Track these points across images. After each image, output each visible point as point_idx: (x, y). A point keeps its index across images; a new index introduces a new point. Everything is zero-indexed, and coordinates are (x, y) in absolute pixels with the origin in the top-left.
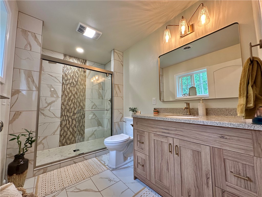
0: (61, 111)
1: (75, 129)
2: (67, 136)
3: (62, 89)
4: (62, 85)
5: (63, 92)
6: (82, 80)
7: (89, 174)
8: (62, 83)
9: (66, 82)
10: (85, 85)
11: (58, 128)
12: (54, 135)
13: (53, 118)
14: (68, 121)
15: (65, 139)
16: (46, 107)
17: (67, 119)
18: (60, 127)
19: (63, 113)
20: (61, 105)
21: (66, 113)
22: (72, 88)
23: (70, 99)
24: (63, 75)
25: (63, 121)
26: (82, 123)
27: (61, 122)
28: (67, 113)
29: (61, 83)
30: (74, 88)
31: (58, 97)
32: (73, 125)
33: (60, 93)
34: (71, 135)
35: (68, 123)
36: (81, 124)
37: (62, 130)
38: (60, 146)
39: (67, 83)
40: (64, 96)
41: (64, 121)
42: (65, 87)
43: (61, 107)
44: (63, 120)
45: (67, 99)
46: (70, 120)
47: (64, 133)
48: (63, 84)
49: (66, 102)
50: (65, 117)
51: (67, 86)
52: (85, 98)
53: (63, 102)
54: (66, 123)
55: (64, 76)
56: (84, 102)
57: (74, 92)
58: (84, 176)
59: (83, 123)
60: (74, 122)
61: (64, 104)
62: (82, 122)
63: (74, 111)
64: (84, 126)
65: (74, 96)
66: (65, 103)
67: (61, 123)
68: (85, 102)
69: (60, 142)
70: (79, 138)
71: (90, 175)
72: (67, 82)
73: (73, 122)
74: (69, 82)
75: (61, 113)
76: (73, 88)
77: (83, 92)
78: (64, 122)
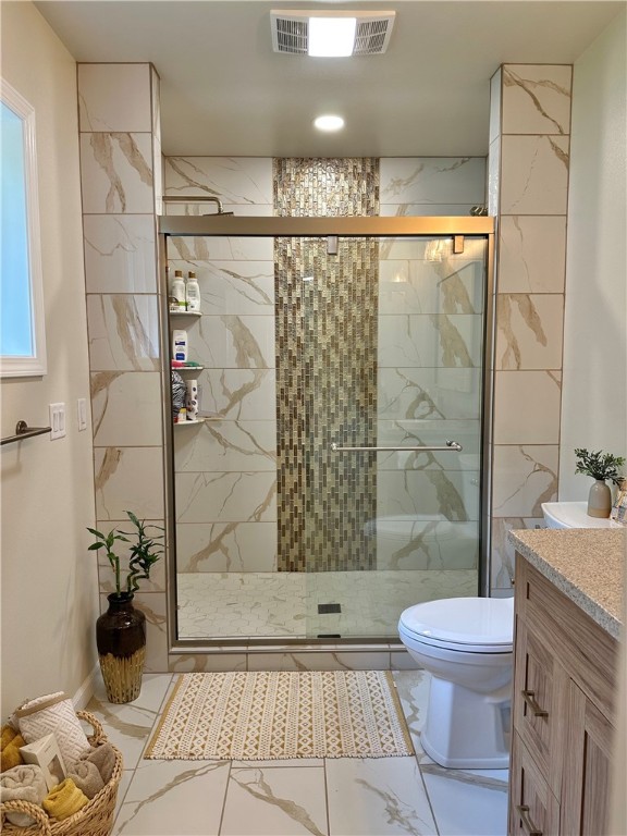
0: (278, 428)
1: (336, 510)
2: (306, 534)
3: (277, 332)
4: (277, 313)
5: (281, 341)
6: (358, 274)
7: (325, 741)
8: (273, 302)
9: (290, 294)
10: (375, 300)
11: (270, 495)
12: (258, 521)
13: (251, 453)
15: (296, 545)
16: (225, 412)
17: (299, 461)
18: (279, 492)
19: (287, 434)
20: (278, 404)
21: (295, 438)
22: (316, 321)
23: (307, 372)
24: (276, 265)
25: (287, 471)
26: (362, 485)
27: (278, 471)
28: (300, 435)
29: (271, 304)
30: (324, 320)
31: (264, 366)
32: (327, 491)
33: (270, 350)
34: (321, 533)
36: (360, 490)
37: (283, 506)
38: (279, 570)
39: (294, 302)
40: (285, 364)
41: (291, 470)
42: (286, 322)
43: (278, 410)
44: (287, 465)
45: (297, 373)
46: (315, 466)
47: (292, 519)
48: (279, 304)
49: (295, 387)
50: (292, 452)
51: (294, 314)
52: (375, 367)
53: (284, 387)
54: (300, 478)
55: (281, 267)
56: (370, 386)
57: (323, 341)
58: (305, 741)
59: (366, 483)
60: (330, 478)
61: (287, 397)
62: (362, 480)
63: (329, 426)
64: (375, 501)
65: (326, 358)
66: (293, 392)
67: (278, 476)
68: (375, 384)
69: (279, 553)
70: (354, 552)
71: (330, 749)
72: (293, 294)
73: (325, 478)
74: (303, 291)
75: (278, 434)
76: (320, 322)
77: (367, 333)
78: (291, 473)
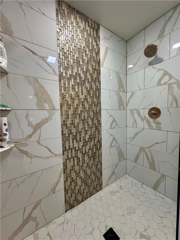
0: (63, 141)
1: (89, 172)
2: (77, 187)
3: (60, 90)
4: (60, 80)
5: (63, 97)
6: (94, 70)
9: (66, 72)
11: (60, 177)
12: (53, 193)
13: (48, 158)
14: (76, 159)
15: (73, 195)
17: (74, 155)
18: (64, 173)
19: (67, 143)
20: (62, 128)
21: (71, 144)
22: (78, 87)
23: (76, 111)
24: (59, 55)
25: (68, 161)
27: (64, 163)
28: (73, 143)
29: (57, 75)
30: (82, 87)
31: (54, 109)
32: (85, 165)
33: (57, 100)
34: (83, 184)
35: (76, 164)
36: (97, 160)
37: (67, 179)
38: (66, 211)
39: (68, 76)
40: (65, 108)
41: (70, 160)
42: (65, 86)
43: (62, 131)
44: (68, 158)
45: (71, 112)
46: (80, 155)
47: (71, 184)
49: (70, 119)
50: (70, 151)
51: (69, 82)
53: (64, 119)
54: (74, 163)
59: (99, 157)
61: (66, 124)
63: (85, 136)
64: (102, 163)
65: (83, 105)
66: (69, 122)
67: (64, 166)
68: (100, 116)
69: (66, 203)
70: (95, 186)
72: (68, 72)
73: (84, 160)
74: (72, 72)
75: (63, 144)
78: (70, 162)
